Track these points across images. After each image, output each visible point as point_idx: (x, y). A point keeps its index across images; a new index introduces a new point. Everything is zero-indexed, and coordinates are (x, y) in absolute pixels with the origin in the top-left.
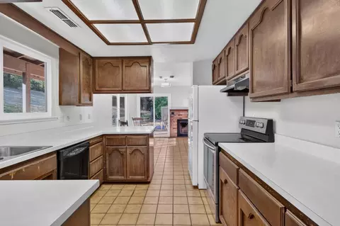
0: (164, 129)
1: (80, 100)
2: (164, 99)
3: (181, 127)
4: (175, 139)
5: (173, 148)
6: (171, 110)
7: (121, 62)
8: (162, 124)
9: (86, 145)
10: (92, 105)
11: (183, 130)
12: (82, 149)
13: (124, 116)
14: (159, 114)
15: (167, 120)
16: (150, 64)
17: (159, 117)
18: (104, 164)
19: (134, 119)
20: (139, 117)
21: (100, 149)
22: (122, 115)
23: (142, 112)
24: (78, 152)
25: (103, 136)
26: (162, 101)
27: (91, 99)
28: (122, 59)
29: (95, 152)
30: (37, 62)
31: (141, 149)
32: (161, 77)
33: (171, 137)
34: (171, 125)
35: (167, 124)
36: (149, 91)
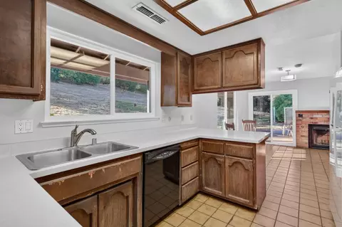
0: (287, 134)
1: (177, 100)
2: (288, 97)
3: (315, 135)
4: (303, 151)
5: (300, 164)
6: (297, 112)
7: (220, 55)
8: (283, 128)
9: (177, 149)
10: (190, 105)
11: (320, 140)
12: (171, 153)
13: (233, 117)
14: (282, 117)
15: (291, 124)
16: (259, 51)
17: (280, 120)
18: (200, 172)
19: (244, 122)
20: (252, 119)
21: (195, 154)
22: (230, 116)
23: (257, 113)
24: (166, 157)
25: (198, 140)
26: (285, 101)
27: (189, 100)
28: (221, 50)
29: (188, 158)
30: (142, 68)
31: (244, 163)
32: (280, 69)
33: (298, 147)
34: (297, 131)
35: (291, 129)
36: (258, 86)
